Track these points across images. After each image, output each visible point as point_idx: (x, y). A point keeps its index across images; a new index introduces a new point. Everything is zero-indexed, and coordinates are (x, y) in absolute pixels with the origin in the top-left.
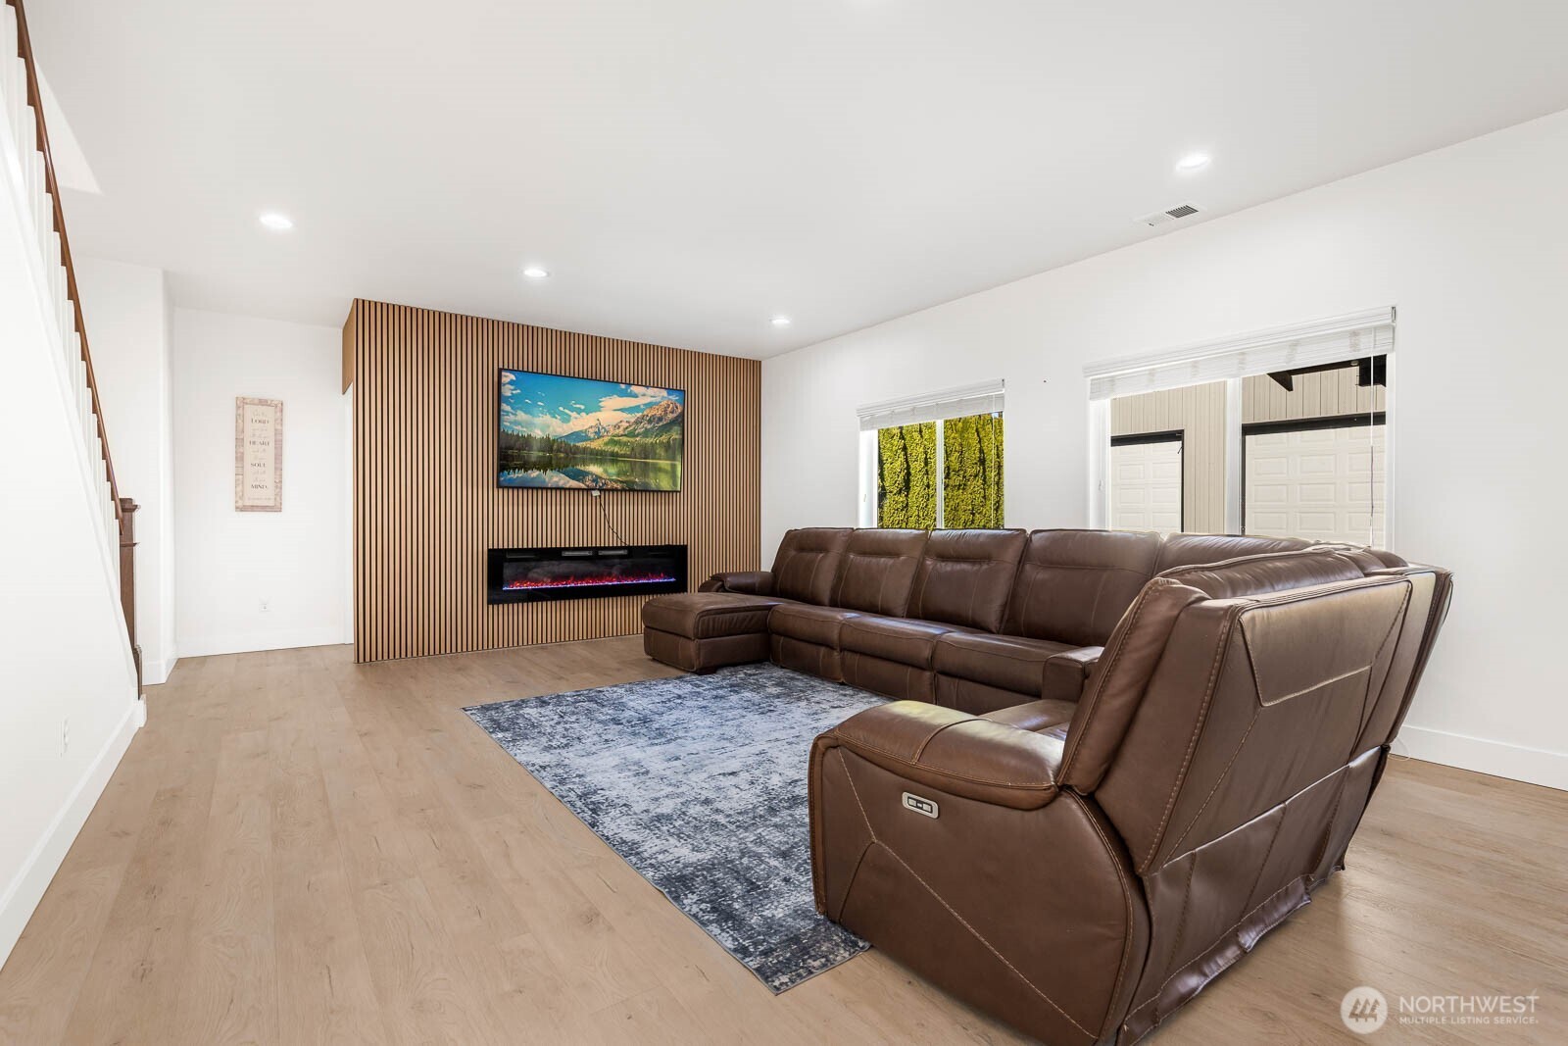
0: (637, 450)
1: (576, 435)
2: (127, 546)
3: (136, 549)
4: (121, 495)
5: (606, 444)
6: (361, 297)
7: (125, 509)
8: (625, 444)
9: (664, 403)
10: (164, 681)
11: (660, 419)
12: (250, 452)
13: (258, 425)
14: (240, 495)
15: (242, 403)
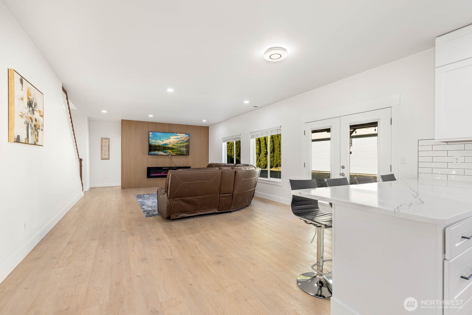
0: (179, 147)
1: (166, 144)
2: (81, 166)
3: (82, 167)
4: (80, 158)
5: (172, 146)
6: (122, 119)
7: (81, 160)
8: (176, 146)
9: (185, 137)
10: (87, 190)
11: (184, 140)
12: (103, 148)
13: (105, 143)
14: (102, 157)
15: (102, 139)
